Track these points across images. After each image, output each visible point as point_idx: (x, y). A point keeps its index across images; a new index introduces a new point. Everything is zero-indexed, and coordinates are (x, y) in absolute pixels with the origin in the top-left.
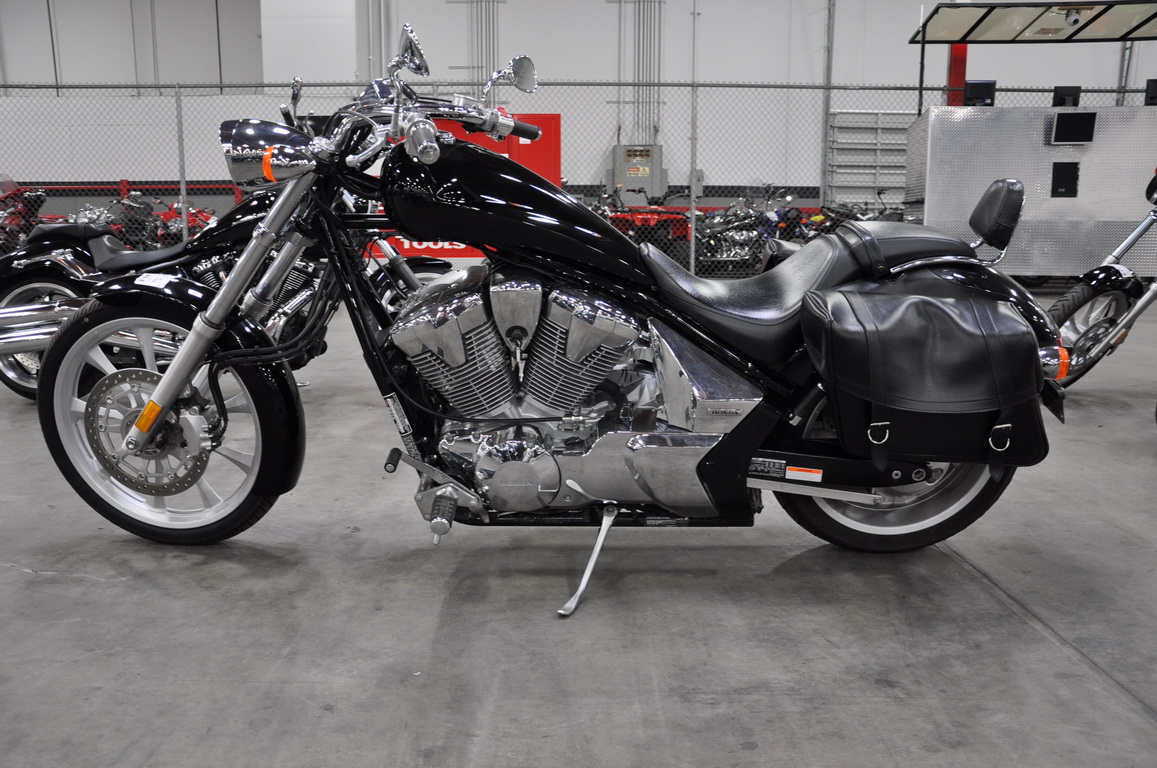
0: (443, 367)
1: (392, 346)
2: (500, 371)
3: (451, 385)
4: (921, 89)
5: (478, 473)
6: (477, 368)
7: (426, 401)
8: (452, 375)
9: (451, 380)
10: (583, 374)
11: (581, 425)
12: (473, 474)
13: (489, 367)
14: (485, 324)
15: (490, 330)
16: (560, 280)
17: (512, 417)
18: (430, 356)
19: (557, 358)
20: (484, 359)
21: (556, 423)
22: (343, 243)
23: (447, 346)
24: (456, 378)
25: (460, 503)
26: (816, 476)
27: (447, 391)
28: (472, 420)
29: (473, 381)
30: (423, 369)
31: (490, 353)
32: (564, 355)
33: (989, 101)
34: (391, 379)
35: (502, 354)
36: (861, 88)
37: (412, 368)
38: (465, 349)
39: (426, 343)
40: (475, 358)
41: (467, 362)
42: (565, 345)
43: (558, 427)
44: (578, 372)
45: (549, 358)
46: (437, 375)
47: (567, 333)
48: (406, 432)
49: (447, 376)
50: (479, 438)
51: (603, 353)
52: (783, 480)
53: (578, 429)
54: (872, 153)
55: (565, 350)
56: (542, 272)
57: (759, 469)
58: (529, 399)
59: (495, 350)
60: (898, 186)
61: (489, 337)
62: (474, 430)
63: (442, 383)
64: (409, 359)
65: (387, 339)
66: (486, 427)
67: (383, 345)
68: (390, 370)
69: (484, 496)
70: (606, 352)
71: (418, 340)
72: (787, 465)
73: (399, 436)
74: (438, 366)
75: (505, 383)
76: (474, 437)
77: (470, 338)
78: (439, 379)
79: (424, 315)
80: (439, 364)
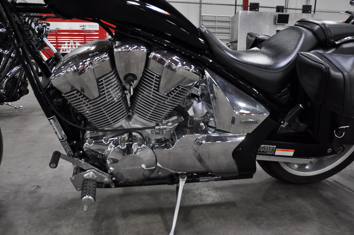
0: (85, 100)
1: (53, 87)
2: (120, 101)
3: (90, 110)
4: (236, 5)
5: (108, 161)
6: (106, 100)
7: (74, 119)
8: (90, 104)
9: (90, 107)
10: (168, 102)
11: (165, 130)
12: (105, 162)
13: (113, 99)
14: (110, 72)
15: (113, 76)
16: (155, 46)
17: (126, 128)
18: (76, 93)
19: (153, 92)
20: (110, 94)
21: (151, 130)
22: (16, 22)
23: (87, 87)
24: (93, 106)
25: (98, 180)
26: (291, 153)
27: (87, 114)
28: (103, 131)
29: (104, 108)
30: (72, 101)
31: (114, 91)
32: (158, 91)
33: (257, 10)
34: (52, 107)
35: (120, 91)
36: (217, 4)
37: (65, 100)
38: (98, 88)
39: (73, 85)
40: (104, 94)
41: (100, 96)
42: (159, 85)
43: (151, 132)
44: (165, 101)
45: (148, 93)
46: (81, 104)
47: (160, 78)
48: (63, 139)
49: (87, 105)
50: (108, 141)
51: (180, 89)
52: (274, 155)
53: (163, 133)
54: (214, 28)
55: (158, 88)
56: (145, 40)
57: (262, 151)
58: (136, 116)
59: (117, 89)
60: (226, 39)
61: (113, 80)
62: (104, 136)
63: (84, 109)
64: (63, 95)
65: (49, 84)
66: (111, 134)
67: (46, 87)
68: (51, 102)
69: (112, 174)
70: (182, 89)
71: (68, 83)
72: (276, 148)
73: (59, 141)
74: (81, 99)
75: (123, 108)
76: (105, 140)
77: (102, 81)
78: (82, 107)
79: (71, 67)
80: (82, 98)
